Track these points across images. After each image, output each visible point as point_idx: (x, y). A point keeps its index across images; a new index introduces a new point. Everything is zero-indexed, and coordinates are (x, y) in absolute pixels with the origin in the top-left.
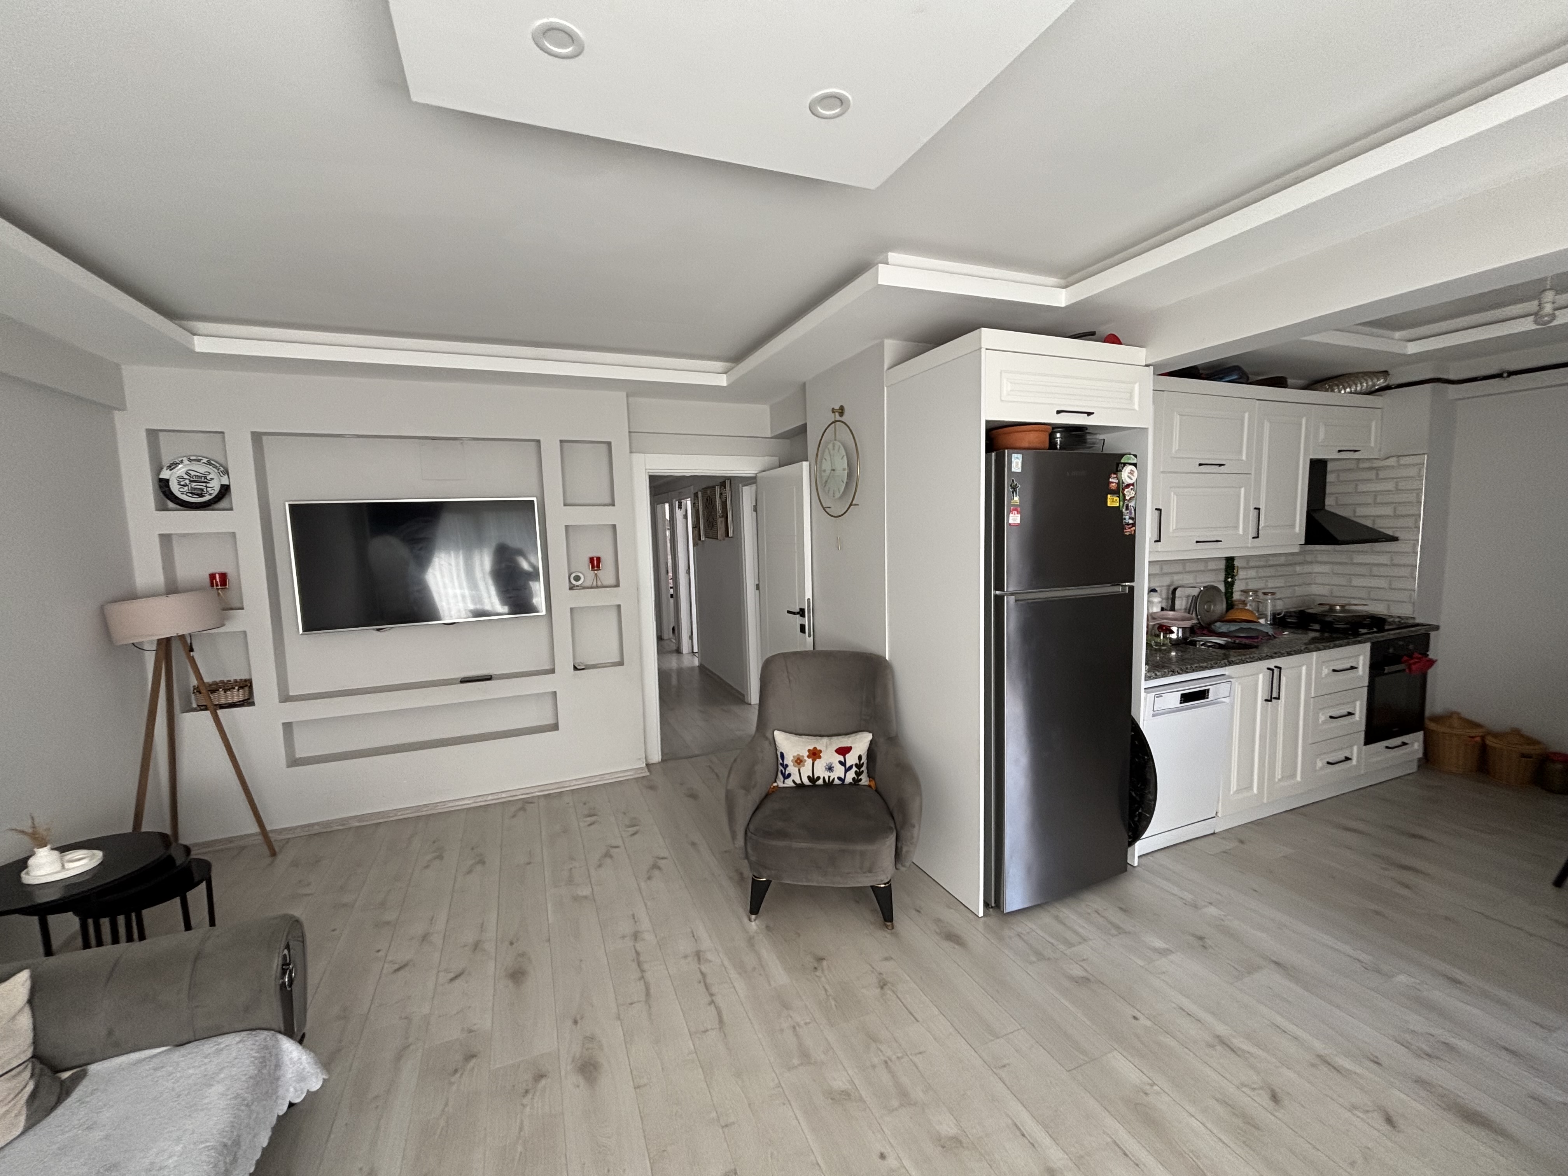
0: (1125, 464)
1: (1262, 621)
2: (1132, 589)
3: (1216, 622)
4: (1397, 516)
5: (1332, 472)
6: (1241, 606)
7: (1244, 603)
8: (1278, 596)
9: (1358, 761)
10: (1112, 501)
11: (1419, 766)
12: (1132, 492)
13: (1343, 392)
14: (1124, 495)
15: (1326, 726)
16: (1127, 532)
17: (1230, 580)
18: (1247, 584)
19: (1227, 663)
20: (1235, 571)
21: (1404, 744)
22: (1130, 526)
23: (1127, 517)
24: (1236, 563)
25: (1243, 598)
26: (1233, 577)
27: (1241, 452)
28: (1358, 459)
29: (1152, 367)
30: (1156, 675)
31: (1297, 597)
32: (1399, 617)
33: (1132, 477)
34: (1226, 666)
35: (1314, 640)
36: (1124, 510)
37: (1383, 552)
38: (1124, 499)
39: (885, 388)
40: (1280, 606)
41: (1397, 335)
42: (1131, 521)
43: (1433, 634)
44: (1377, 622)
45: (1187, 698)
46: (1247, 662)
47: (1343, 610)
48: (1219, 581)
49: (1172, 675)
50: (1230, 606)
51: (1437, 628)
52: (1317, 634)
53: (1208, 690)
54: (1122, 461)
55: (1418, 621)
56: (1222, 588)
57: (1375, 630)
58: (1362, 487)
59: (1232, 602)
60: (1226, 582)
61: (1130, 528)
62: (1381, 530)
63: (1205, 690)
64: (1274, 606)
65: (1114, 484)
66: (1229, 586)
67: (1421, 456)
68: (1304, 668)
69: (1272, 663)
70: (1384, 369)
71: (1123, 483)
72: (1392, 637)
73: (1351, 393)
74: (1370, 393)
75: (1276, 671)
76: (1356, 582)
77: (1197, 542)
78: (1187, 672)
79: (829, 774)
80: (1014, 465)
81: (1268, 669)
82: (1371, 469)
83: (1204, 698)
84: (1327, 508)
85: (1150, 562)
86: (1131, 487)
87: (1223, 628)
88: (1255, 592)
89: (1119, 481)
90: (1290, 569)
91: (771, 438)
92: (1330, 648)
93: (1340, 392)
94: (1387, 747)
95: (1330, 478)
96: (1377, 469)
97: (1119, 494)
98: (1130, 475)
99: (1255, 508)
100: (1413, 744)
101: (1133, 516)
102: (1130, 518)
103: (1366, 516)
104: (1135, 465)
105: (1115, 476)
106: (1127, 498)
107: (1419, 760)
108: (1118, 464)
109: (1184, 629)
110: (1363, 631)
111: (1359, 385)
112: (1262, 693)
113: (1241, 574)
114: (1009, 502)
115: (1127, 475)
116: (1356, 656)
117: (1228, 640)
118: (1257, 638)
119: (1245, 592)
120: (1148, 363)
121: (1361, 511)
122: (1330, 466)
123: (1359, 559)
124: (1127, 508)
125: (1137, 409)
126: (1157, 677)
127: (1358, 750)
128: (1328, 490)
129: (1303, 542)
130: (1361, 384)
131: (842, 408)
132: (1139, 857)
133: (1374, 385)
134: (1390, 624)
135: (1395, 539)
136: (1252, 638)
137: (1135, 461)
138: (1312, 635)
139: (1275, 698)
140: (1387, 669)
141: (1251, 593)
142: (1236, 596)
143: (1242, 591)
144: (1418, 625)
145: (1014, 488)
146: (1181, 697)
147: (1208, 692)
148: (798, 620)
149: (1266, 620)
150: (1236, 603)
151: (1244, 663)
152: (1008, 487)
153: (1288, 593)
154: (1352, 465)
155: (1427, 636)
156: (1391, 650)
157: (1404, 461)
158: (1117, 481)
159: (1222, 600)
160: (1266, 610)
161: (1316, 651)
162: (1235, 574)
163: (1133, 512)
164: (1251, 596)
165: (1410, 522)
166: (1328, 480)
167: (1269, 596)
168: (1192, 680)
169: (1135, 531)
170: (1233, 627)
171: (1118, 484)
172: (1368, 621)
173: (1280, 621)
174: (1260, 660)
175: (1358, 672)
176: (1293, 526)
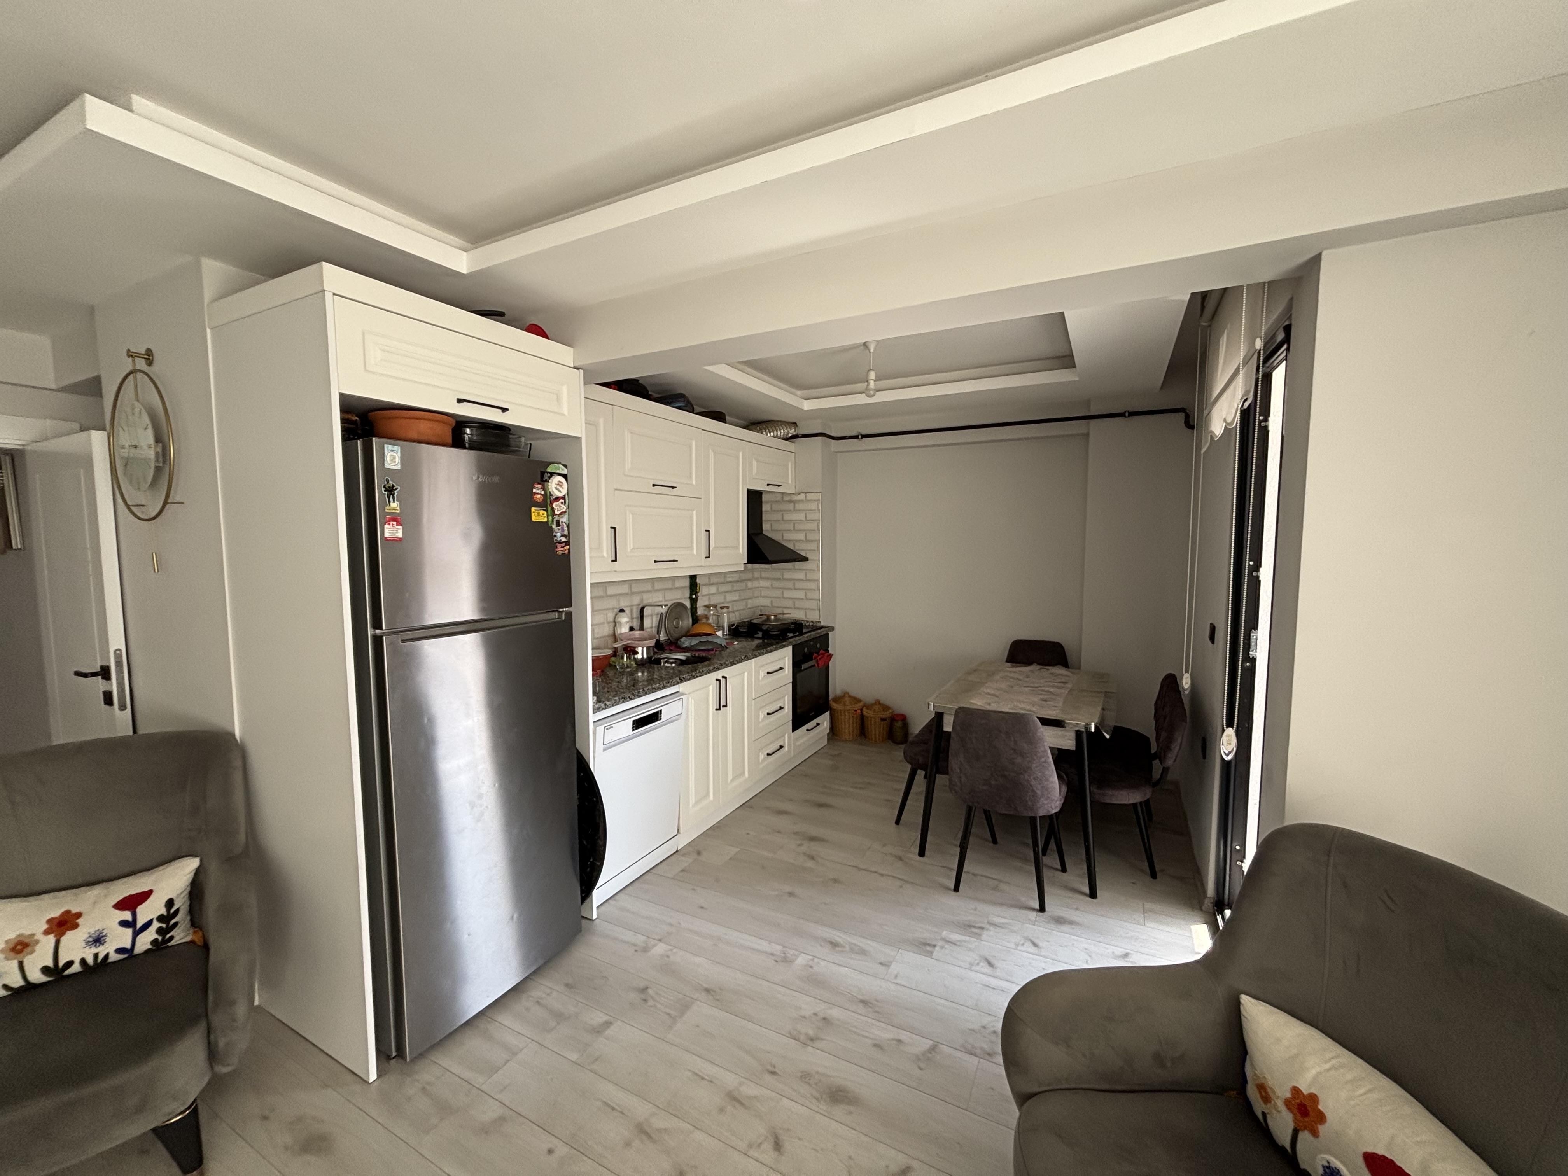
0: (552, 474)
1: (719, 633)
2: (569, 615)
3: (682, 637)
4: (807, 541)
5: (767, 502)
6: (704, 621)
7: (707, 617)
8: (730, 609)
9: (788, 748)
10: (538, 516)
11: (828, 740)
12: (563, 506)
13: (769, 435)
14: (553, 510)
15: (767, 722)
16: (560, 551)
17: (694, 596)
18: (709, 599)
19: (679, 681)
20: (698, 588)
21: (818, 724)
22: (563, 545)
23: (559, 535)
24: (698, 581)
25: (706, 613)
26: (696, 594)
27: (691, 477)
28: (782, 493)
29: (582, 371)
30: (605, 705)
31: (750, 608)
32: (812, 622)
33: (560, 489)
34: (678, 683)
35: (758, 647)
36: (554, 526)
37: (800, 570)
38: (554, 514)
39: (208, 331)
40: (736, 618)
41: (799, 393)
42: (564, 539)
43: (831, 634)
44: (798, 627)
45: (639, 723)
46: (697, 677)
47: (776, 620)
48: (685, 598)
49: (623, 702)
50: (696, 620)
51: (832, 629)
52: (761, 641)
53: (661, 711)
54: (549, 470)
55: (823, 624)
56: (688, 604)
57: (798, 634)
58: (787, 517)
59: (697, 617)
60: (691, 598)
61: (562, 547)
62: (798, 552)
63: (657, 712)
64: (729, 618)
65: (539, 496)
66: (694, 602)
67: (818, 494)
68: (746, 674)
69: (719, 674)
70: (794, 421)
71: (551, 495)
72: (806, 639)
73: (773, 436)
74: (787, 439)
75: (723, 681)
76: (787, 594)
77: (655, 562)
78: (640, 696)
79: (94, 950)
80: (388, 458)
81: (717, 680)
82: (790, 501)
83: (657, 720)
84: (764, 532)
85: (592, 584)
86: (561, 501)
87: (686, 642)
88: (715, 606)
89: (546, 493)
90: (743, 585)
91: (58, 390)
92: (763, 654)
93: (767, 435)
94: (808, 730)
95: (765, 507)
96: (794, 502)
97: (547, 507)
98: (558, 487)
99: (706, 531)
100: (823, 723)
101: (566, 533)
102: (562, 536)
103: (790, 540)
104: (565, 476)
105: (540, 486)
106: (557, 512)
107: (828, 734)
108: (543, 474)
109: (648, 648)
110: (791, 635)
111: (779, 431)
112: (713, 704)
113: (704, 591)
114: (383, 508)
115: (556, 486)
116: (783, 658)
117: (688, 654)
118: (712, 650)
119: (708, 607)
120: (576, 365)
121: (787, 536)
122: (764, 498)
123: (787, 575)
124: (558, 524)
125: (566, 412)
126: (606, 707)
127: (788, 738)
128: (765, 517)
129: (746, 562)
130: (780, 430)
131: (149, 352)
132: (598, 908)
133: (788, 433)
134: (807, 627)
135: (806, 559)
136: (709, 650)
137: (565, 472)
138: (757, 642)
139: (723, 706)
140: (804, 666)
141: (712, 608)
142: (700, 611)
143: (705, 606)
144: (823, 627)
145: (391, 491)
146: (633, 724)
147: (661, 713)
148: (99, 684)
149: (723, 631)
150: (699, 618)
151: (694, 678)
152: (380, 491)
153: (740, 606)
154: (779, 497)
155: (827, 636)
156: (806, 650)
157: (810, 496)
158: (543, 493)
159: (688, 617)
160: (723, 623)
161: (753, 658)
162: (698, 590)
163: (566, 528)
164: (712, 610)
165: (813, 546)
166: (764, 509)
167: (725, 610)
168: (642, 705)
169: (569, 550)
170: (694, 641)
171: (545, 496)
172: (792, 627)
173: (735, 632)
174: (709, 673)
175: (785, 671)
176: (737, 548)
